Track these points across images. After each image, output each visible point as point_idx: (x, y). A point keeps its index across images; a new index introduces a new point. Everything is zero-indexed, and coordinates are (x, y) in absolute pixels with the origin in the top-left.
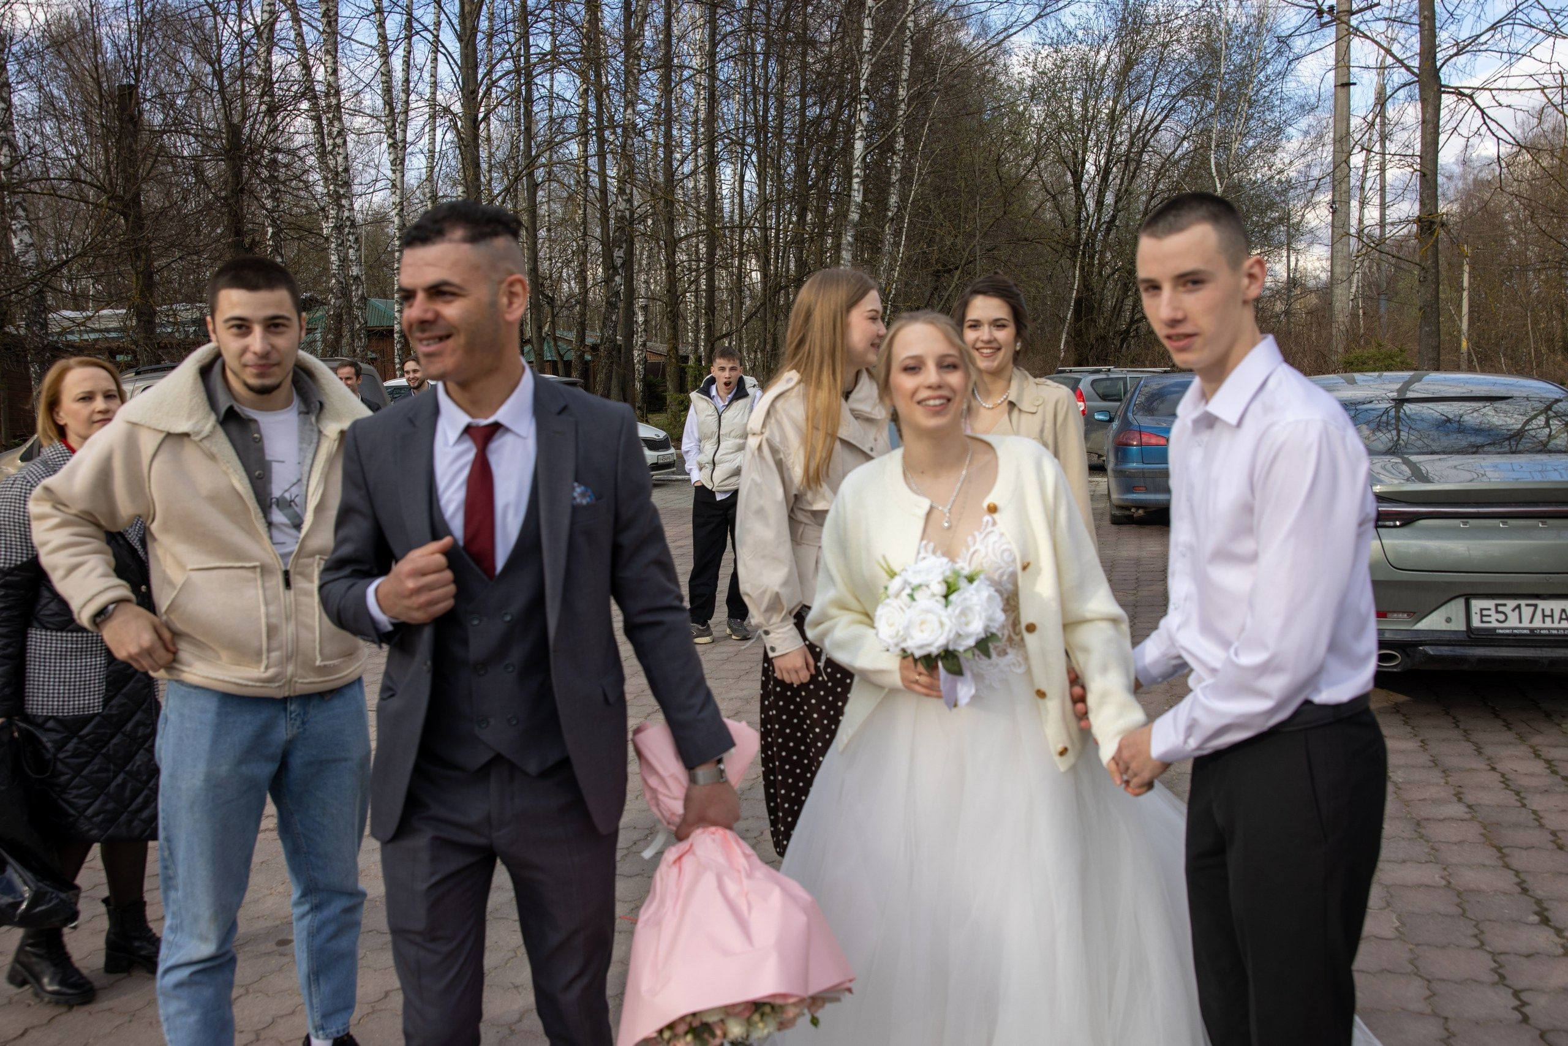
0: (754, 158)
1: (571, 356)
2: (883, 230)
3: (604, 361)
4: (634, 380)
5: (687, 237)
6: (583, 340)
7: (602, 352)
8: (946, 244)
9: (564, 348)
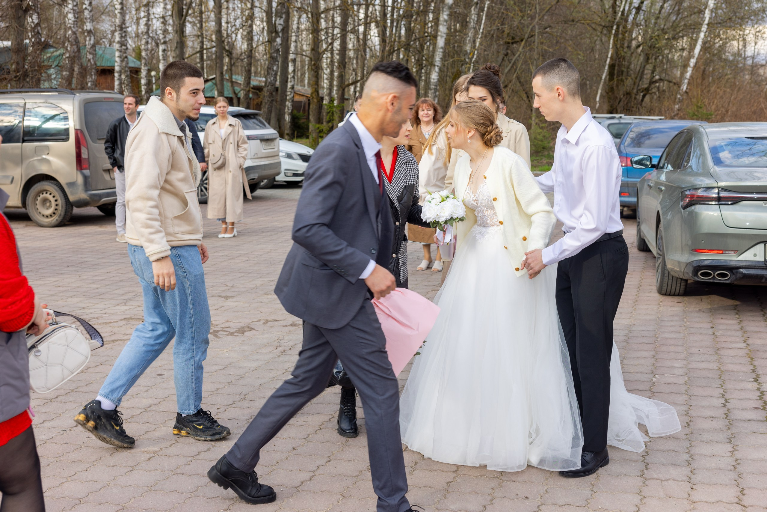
1: (242, 95)
2: (471, 11)
3: (267, 99)
4: (285, 113)
5: (327, 10)
6: (249, 83)
7: (265, 92)
8: (516, 23)
9: (237, 89)
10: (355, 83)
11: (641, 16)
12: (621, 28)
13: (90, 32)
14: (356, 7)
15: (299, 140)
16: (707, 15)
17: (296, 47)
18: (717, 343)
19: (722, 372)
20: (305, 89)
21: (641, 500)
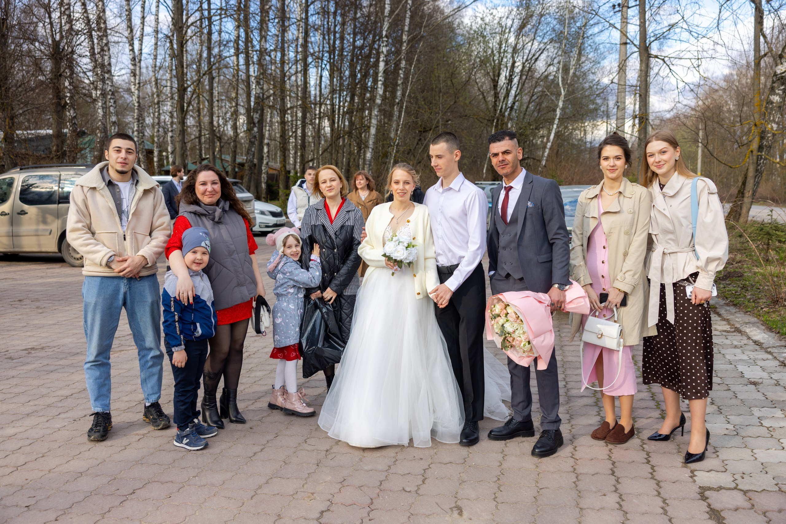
0: (328, 67)
1: (229, 169)
2: (393, 109)
3: (247, 172)
4: (261, 182)
5: (291, 108)
6: (235, 160)
7: (246, 167)
8: (426, 117)
9: (226, 165)
10: (312, 160)
11: (513, 113)
12: (500, 122)
13: (114, 123)
14: (313, 106)
15: (273, 202)
16: (558, 112)
17: (269, 134)
18: (562, 341)
19: (564, 362)
20: (277, 165)
21: (503, 457)
